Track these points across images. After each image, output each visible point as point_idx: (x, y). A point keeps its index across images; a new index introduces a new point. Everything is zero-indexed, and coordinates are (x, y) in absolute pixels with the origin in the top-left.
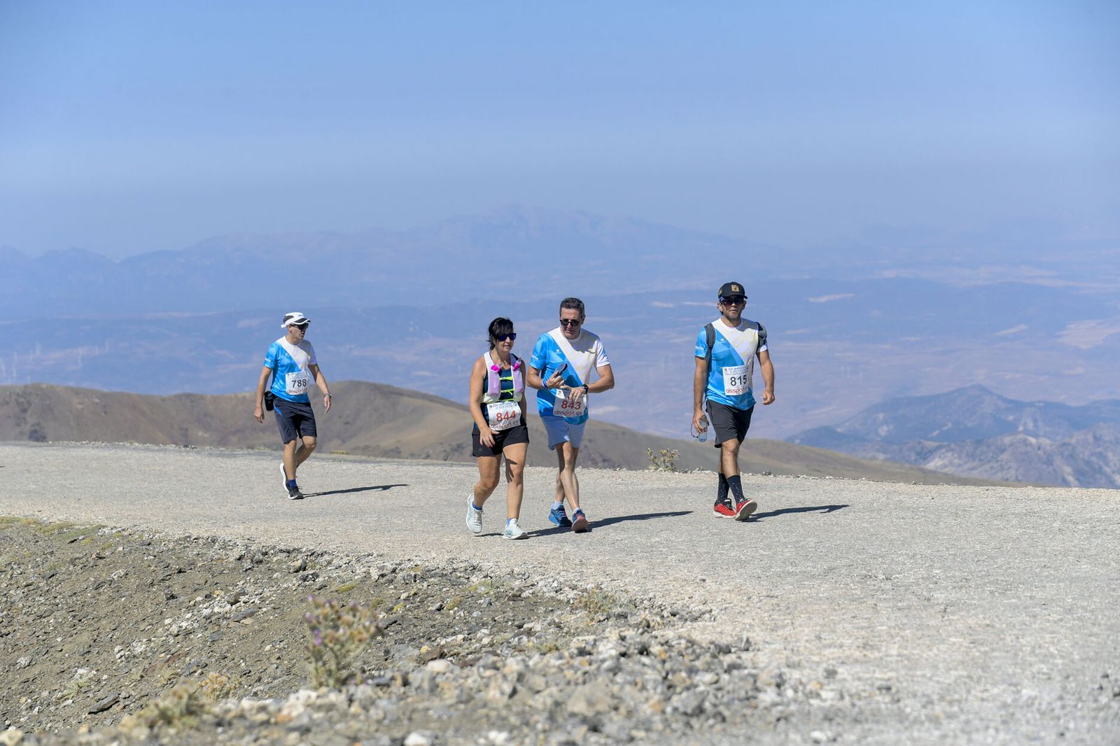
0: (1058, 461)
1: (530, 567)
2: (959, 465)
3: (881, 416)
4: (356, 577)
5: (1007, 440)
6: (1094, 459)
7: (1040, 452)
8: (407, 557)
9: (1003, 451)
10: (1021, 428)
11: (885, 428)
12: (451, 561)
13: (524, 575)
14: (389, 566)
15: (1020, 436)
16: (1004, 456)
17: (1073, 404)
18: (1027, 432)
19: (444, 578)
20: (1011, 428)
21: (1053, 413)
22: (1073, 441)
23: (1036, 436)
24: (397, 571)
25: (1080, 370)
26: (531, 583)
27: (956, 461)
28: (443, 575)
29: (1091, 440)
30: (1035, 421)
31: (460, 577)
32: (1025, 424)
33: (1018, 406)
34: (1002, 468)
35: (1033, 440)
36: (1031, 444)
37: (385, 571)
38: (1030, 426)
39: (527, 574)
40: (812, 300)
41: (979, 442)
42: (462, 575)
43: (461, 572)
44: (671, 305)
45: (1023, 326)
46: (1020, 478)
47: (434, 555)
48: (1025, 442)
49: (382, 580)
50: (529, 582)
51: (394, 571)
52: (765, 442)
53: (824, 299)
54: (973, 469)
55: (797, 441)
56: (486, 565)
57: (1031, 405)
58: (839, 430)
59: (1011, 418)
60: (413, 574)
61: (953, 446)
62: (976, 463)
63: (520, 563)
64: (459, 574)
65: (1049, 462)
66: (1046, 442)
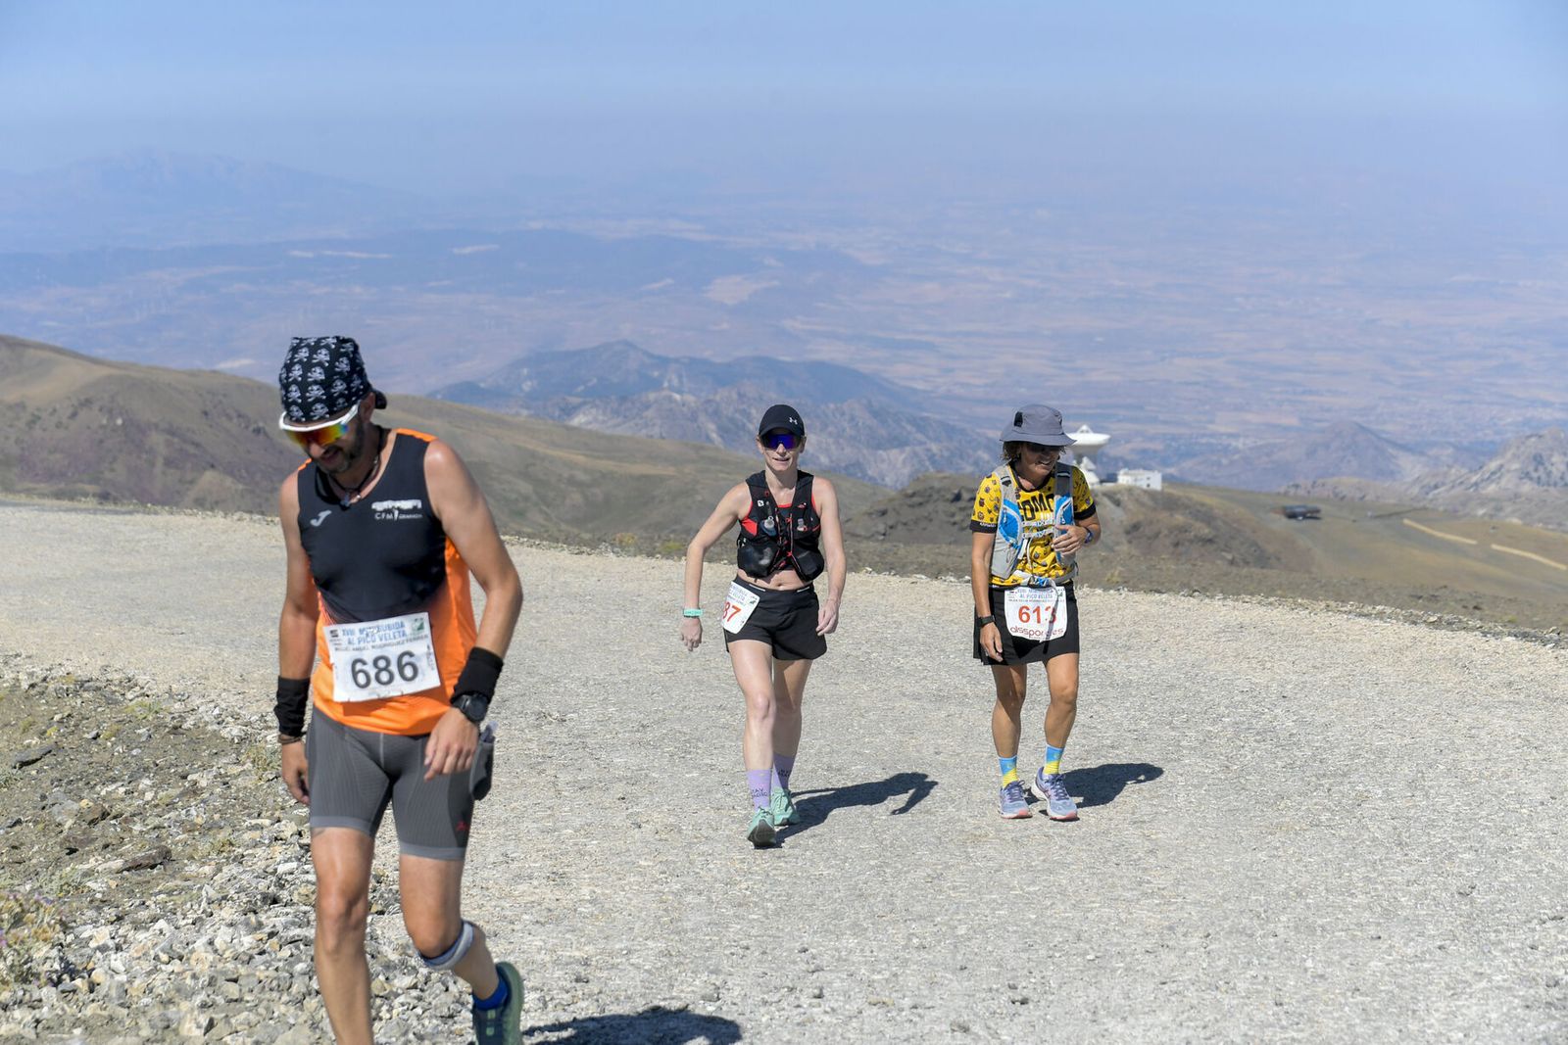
0: (702, 418)
1: (189, 683)
2: (604, 422)
3: (525, 371)
4: (5, 685)
5: (652, 396)
6: (737, 416)
7: (685, 409)
8: (58, 661)
9: (647, 407)
10: (666, 384)
11: (529, 383)
12: (105, 669)
13: (183, 695)
14: (41, 674)
15: (665, 393)
16: (649, 413)
17: (718, 360)
18: (671, 388)
19: (99, 693)
20: (656, 385)
21: (698, 369)
22: (718, 398)
23: (679, 391)
24: (48, 680)
25: (725, 326)
26: (192, 708)
27: (601, 418)
28: (98, 689)
29: (735, 396)
30: (680, 377)
31: (115, 691)
32: (670, 381)
33: (663, 362)
34: (646, 426)
35: (677, 397)
36: (676, 401)
37: (35, 680)
38: (675, 382)
39: (187, 695)
40: (456, 251)
41: (623, 399)
42: (117, 689)
43: (115, 686)
45: (669, 281)
46: (664, 435)
47: (86, 660)
48: (670, 399)
49: (32, 692)
50: (190, 707)
51: (44, 680)
52: (406, 397)
53: (468, 250)
54: (619, 425)
55: (439, 397)
56: (142, 679)
57: (677, 360)
58: (482, 385)
59: (656, 374)
60: (65, 687)
61: (598, 402)
62: (620, 419)
63: (178, 678)
64: (114, 688)
65: (694, 418)
66: (690, 398)
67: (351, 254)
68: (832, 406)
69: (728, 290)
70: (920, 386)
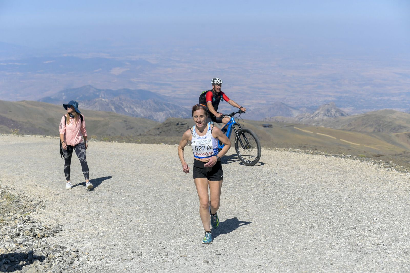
0: (110, 105)
2: (84, 107)
3: (63, 94)
5: (97, 99)
6: (120, 104)
7: (106, 103)
9: (95, 102)
10: (100, 96)
11: (64, 97)
15: (100, 99)
16: (96, 104)
17: (114, 90)
18: (102, 97)
20: (98, 96)
21: (109, 92)
22: (114, 100)
23: (104, 98)
25: (116, 81)
27: (83, 106)
29: (119, 99)
30: (104, 94)
32: (101, 95)
33: (100, 90)
34: (96, 107)
35: (103, 99)
36: (103, 101)
38: (103, 96)
40: (44, 62)
41: (89, 100)
44: (5, 64)
45: (101, 69)
46: (100, 110)
48: (102, 100)
52: (32, 101)
53: (47, 62)
54: (88, 107)
55: (41, 101)
57: (103, 90)
58: (52, 98)
59: (98, 94)
61: (83, 101)
62: (89, 106)
65: (108, 105)
66: (107, 100)
67: (16, 64)
68: (144, 101)
69: (116, 71)
70: (167, 95)
